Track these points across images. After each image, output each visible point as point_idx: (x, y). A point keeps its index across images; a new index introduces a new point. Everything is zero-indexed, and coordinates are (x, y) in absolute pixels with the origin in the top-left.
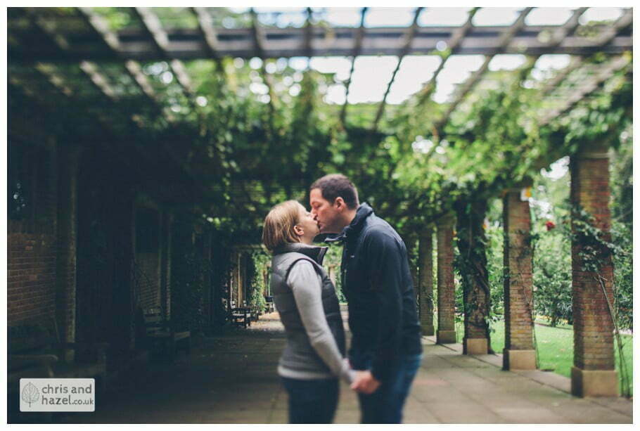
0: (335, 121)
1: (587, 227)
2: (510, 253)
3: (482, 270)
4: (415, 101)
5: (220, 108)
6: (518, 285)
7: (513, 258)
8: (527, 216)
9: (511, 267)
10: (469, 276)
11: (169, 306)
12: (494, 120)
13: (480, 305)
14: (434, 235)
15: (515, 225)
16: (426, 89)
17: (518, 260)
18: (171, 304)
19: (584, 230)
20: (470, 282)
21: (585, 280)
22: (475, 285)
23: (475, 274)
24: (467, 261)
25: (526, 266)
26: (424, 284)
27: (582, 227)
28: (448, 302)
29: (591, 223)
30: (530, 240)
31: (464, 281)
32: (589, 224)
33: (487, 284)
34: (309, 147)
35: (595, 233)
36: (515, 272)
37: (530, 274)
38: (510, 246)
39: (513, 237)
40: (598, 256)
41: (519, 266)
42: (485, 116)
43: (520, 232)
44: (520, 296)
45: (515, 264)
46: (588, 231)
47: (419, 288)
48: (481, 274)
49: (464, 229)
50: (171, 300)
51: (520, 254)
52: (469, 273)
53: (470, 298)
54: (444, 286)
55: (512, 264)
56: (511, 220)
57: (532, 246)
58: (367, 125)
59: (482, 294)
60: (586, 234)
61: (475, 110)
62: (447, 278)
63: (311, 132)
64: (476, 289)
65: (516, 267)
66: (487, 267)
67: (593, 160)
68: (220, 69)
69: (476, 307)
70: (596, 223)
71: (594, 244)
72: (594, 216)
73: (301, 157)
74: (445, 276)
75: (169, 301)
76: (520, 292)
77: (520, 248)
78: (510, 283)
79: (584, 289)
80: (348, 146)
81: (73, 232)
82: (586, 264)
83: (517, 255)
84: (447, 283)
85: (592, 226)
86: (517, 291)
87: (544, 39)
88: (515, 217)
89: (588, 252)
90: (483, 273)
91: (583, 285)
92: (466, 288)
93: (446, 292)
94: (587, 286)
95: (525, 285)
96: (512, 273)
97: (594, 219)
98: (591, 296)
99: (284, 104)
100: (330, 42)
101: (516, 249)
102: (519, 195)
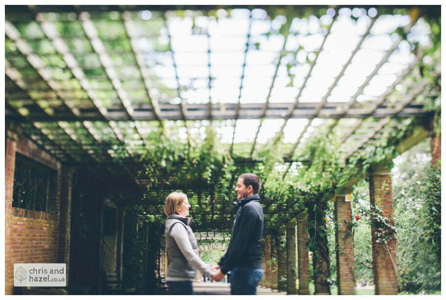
0: (227, 153)
1: (379, 216)
2: (339, 234)
3: (324, 248)
4: (272, 143)
5: (159, 147)
6: (344, 256)
7: (341, 238)
8: (349, 211)
9: (340, 244)
10: (316, 251)
11: (121, 272)
12: (317, 153)
13: (324, 271)
14: (296, 227)
15: (342, 217)
16: (278, 135)
17: (344, 239)
18: (123, 270)
19: (377, 218)
20: (317, 255)
21: (379, 249)
22: (320, 258)
23: (320, 251)
24: (315, 242)
25: (349, 243)
26: (290, 259)
27: (376, 216)
28: (304, 270)
29: (381, 214)
30: (352, 227)
31: (314, 255)
32: (380, 215)
33: (328, 257)
34: (212, 169)
35: (384, 220)
36: (343, 247)
37: (352, 248)
38: (339, 231)
39: (341, 225)
40: (386, 234)
41: (345, 243)
42: (313, 151)
43: (345, 222)
44: (346, 263)
45: (343, 242)
46: (379, 218)
47: (287, 263)
48: (324, 250)
49: (312, 221)
50: (123, 268)
51: (345, 236)
52: (317, 250)
53: (317, 266)
54: (302, 260)
55: (341, 242)
56: (339, 214)
57: (353, 231)
58: (246, 156)
59: (325, 264)
60: (378, 220)
61: (307, 147)
62: (304, 255)
63: (213, 160)
64: (321, 261)
65: (343, 244)
66: (328, 246)
67: (382, 176)
68: (161, 126)
69: (321, 272)
70: (384, 214)
71: (383, 226)
72: (382, 210)
73: (207, 175)
74: (302, 253)
75: (121, 268)
76: (346, 260)
77: (345, 232)
78: (340, 254)
79: (378, 255)
80: (234, 168)
81: (69, 220)
82: (379, 239)
83: (343, 236)
84: (304, 258)
85: (382, 216)
86: (343, 260)
87: (339, 110)
88: (341, 212)
89: (380, 231)
90: (325, 250)
91: (378, 252)
92: (315, 260)
93: (304, 264)
94: (380, 253)
95: (349, 256)
96: (340, 248)
97: (383, 212)
98: (383, 259)
99: (197, 144)
100: (223, 112)
101: (343, 232)
102: (344, 198)
